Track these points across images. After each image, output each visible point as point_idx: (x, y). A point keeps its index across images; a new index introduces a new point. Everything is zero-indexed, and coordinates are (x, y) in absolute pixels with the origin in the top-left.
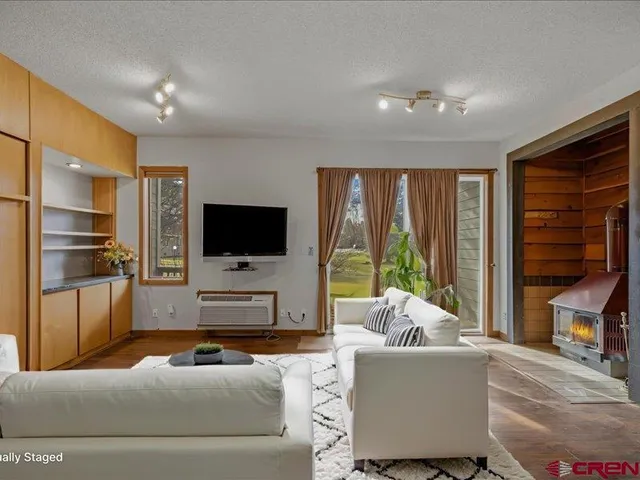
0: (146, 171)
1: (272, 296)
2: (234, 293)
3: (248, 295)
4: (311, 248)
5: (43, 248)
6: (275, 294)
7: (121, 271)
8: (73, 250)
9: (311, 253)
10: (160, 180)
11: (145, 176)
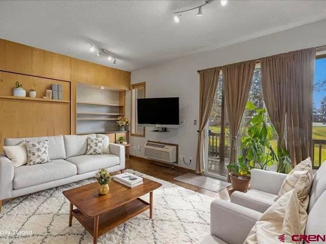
0: (134, 86)
1: (175, 147)
2: (160, 143)
3: (163, 144)
4: (195, 121)
5: (77, 119)
6: (177, 146)
7: (124, 129)
8: (110, 120)
9: (195, 123)
10: (137, 89)
11: (133, 88)
